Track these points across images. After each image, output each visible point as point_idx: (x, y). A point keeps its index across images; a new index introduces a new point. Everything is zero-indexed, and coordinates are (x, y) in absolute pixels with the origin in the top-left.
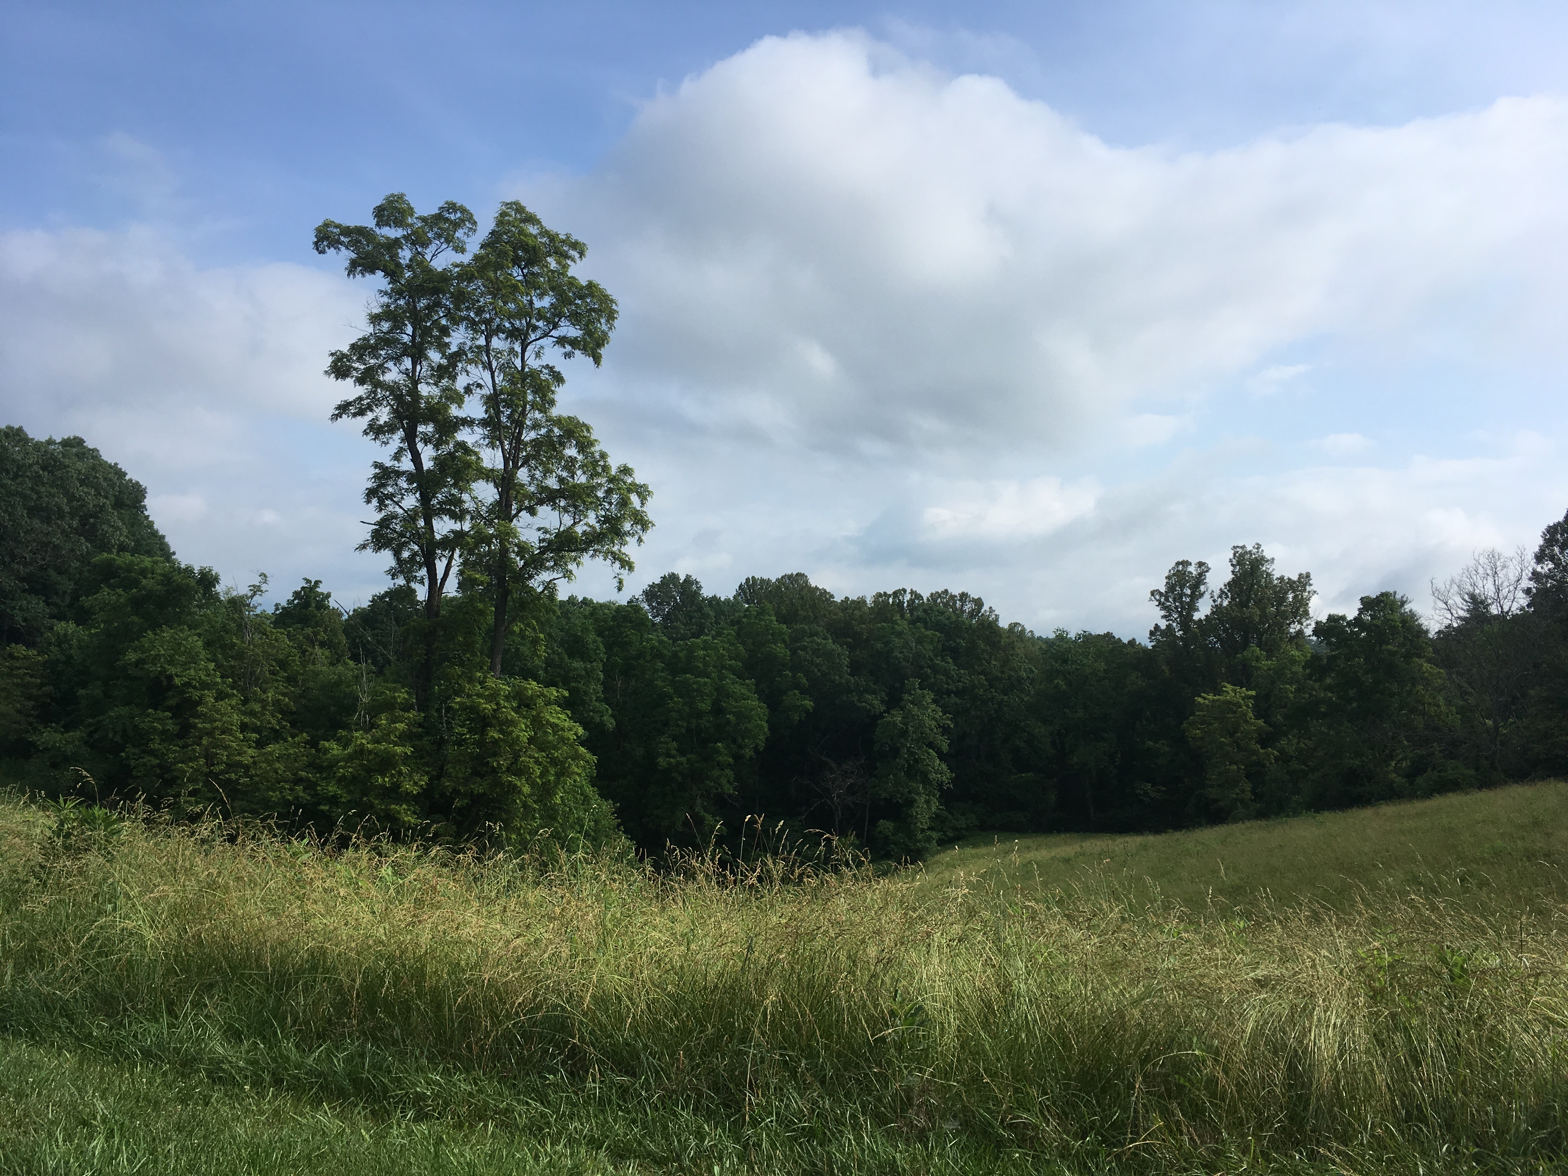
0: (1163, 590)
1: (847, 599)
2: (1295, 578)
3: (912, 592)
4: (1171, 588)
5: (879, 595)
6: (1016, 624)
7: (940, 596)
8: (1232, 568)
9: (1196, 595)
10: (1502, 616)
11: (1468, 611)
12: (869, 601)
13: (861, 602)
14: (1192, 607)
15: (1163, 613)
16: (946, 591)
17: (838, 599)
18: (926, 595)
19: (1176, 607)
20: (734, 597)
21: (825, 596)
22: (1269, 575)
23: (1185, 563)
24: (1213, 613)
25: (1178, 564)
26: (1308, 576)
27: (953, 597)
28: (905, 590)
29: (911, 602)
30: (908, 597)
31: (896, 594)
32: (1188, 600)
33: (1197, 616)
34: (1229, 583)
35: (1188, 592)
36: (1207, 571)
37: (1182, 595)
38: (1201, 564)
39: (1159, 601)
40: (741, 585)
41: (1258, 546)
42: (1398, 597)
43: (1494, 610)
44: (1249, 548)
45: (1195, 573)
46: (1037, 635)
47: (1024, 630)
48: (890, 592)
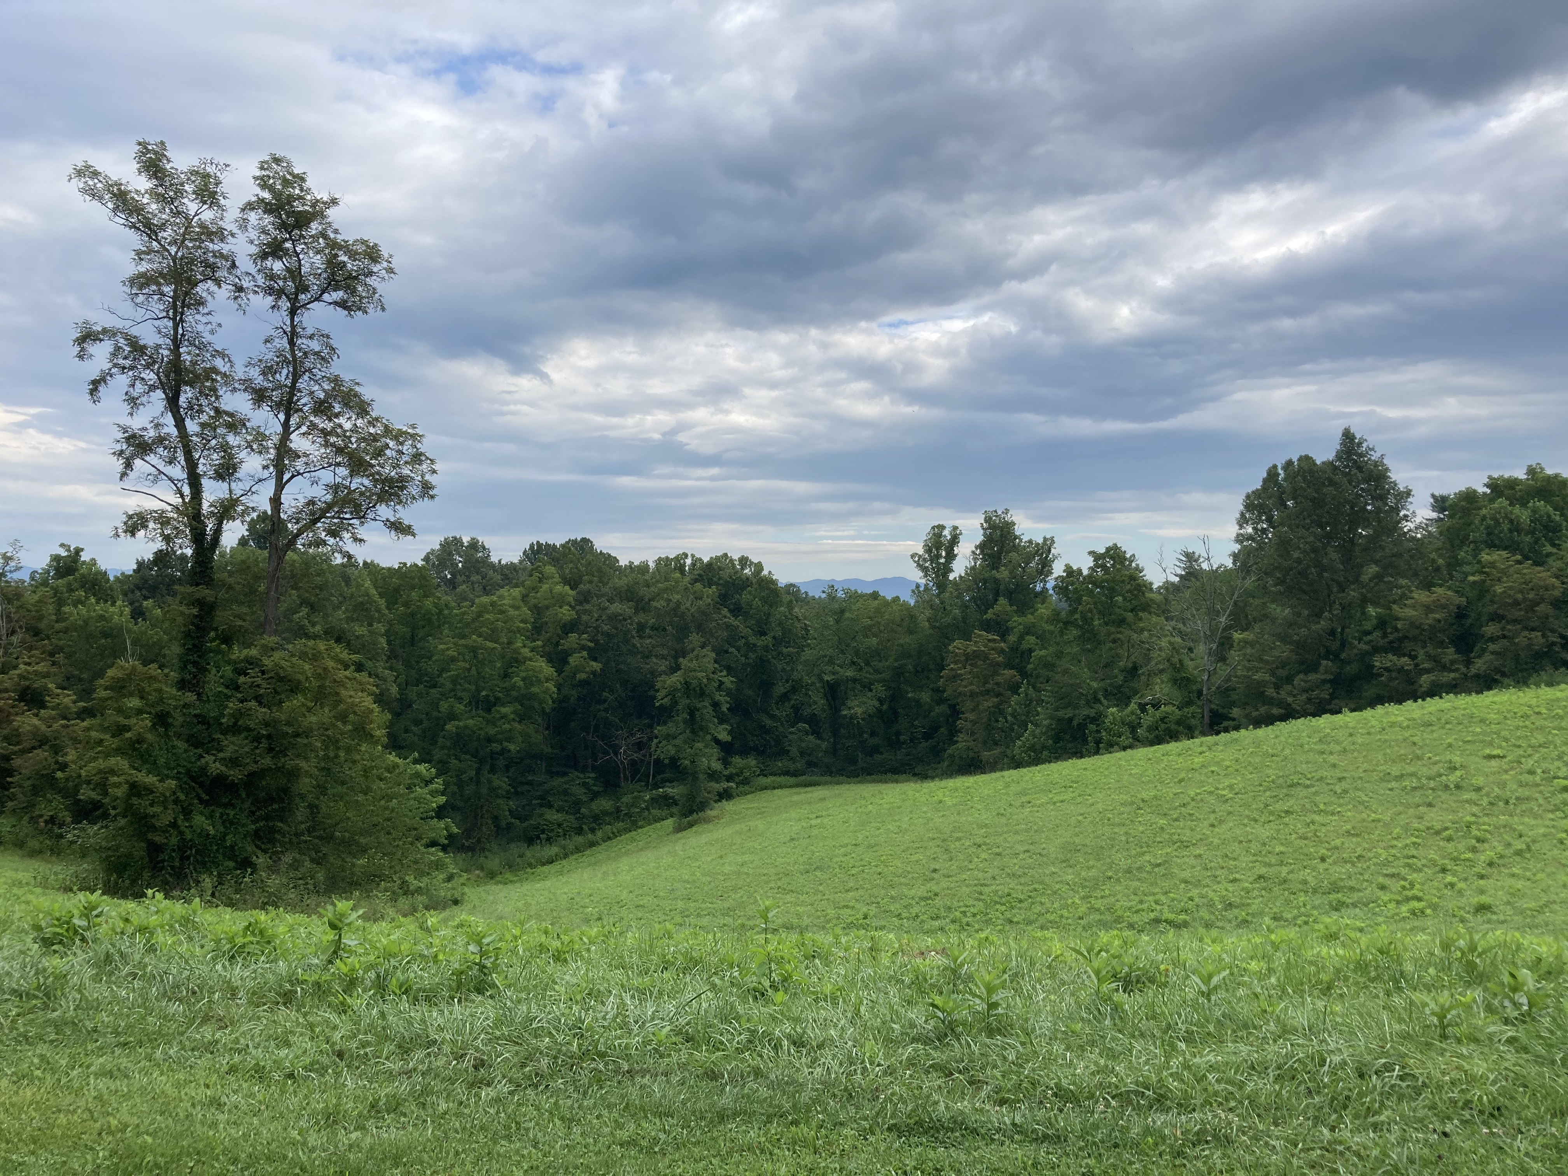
0: (921, 552)
1: (631, 563)
2: (1040, 541)
3: (693, 556)
4: (928, 550)
5: (660, 559)
6: (792, 585)
7: (717, 558)
8: (982, 532)
9: (951, 556)
10: (1214, 573)
11: (1184, 569)
12: (652, 565)
13: (643, 568)
14: (947, 569)
15: (921, 574)
16: (726, 555)
17: (623, 562)
18: (706, 560)
19: (933, 569)
20: (521, 562)
21: (609, 560)
22: (1016, 537)
23: (942, 527)
24: (966, 574)
25: (933, 528)
26: (1052, 539)
27: (732, 561)
28: (686, 556)
29: (693, 564)
30: (689, 561)
31: (677, 559)
32: (942, 561)
33: (952, 577)
34: (982, 546)
35: (944, 554)
36: (961, 534)
37: (939, 556)
38: (955, 528)
39: (918, 563)
40: (525, 551)
41: (1007, 511)
42: (1128, 556)
43: (1205, 566)
44: (1000, 513)
45: (949, 537)
46: (811, 594)
47: (799, 591)
48: (672, 556)
